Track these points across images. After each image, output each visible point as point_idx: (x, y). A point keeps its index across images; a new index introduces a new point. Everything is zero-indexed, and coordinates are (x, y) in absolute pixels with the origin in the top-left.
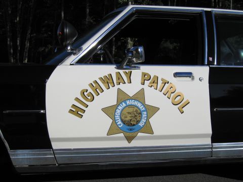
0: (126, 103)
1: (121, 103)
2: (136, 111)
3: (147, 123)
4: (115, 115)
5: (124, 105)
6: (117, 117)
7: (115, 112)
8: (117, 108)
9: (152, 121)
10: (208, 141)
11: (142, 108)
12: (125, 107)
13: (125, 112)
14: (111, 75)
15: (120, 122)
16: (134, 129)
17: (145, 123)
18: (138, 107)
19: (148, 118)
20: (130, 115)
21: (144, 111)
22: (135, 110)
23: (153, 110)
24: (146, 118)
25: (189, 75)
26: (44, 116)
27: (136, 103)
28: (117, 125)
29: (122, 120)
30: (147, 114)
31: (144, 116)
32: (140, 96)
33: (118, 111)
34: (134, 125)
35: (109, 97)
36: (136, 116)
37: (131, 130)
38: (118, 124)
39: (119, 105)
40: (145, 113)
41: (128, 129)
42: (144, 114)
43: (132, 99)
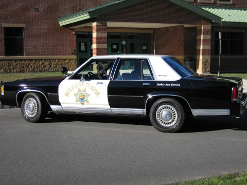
3: (87, 99)
4: (77, 96)
9: (88, 98)
10: (109, 107)
13: (80, 95)
16: (83, 101)
18: (84, 94)
25: (102, 83)
29: (79, 98)
31: (86, 97)
35: (76, 91)
36: (83, 97)
39: (78, 93)
43: (82, 91)
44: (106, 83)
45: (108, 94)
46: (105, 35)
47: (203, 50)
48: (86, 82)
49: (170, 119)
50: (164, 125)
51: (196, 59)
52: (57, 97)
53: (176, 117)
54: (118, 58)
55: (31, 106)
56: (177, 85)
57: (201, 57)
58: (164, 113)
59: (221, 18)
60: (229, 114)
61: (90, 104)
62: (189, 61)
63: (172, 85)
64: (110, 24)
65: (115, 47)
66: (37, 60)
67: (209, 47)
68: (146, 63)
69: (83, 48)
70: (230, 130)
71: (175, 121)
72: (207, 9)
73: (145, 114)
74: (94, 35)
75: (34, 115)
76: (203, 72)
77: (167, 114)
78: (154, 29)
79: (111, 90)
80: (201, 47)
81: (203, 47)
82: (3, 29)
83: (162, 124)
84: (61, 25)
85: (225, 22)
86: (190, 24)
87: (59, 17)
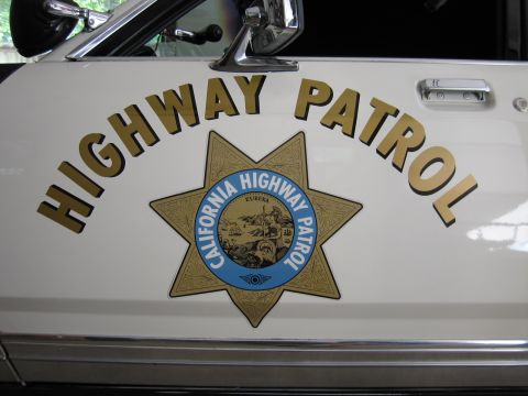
0: (237, 184)
1: (220, 183)
2: (276, 213)
4: (196, 225)
5: (231, 189)
6: (206, 233)
7: (198, 213)
8: (203, 201)
11: (295, 201)
12: (235, 198)
13: (233, 215)
14: (190, 86)
15: (214, 252)
16: (265, 279)
17: (309, 257)
18: (280, 199)
20: (254, 228)
21: (303, 213)
22: (269, 209)
24: (310, 240)
27: (274, 184)
28: (206, 263)
29: (222, 245)
30: (315, 226)
31: (302, 230)
32: (290, 160)
33: (209, 213)
34: (267, 263)
36: (273, 230)
37: (255, 280)
38: (208, 256)
39: (212, 188)
40: (309, 220)
41: (245, 278)
42: (306, 226)
43: (260, 170)
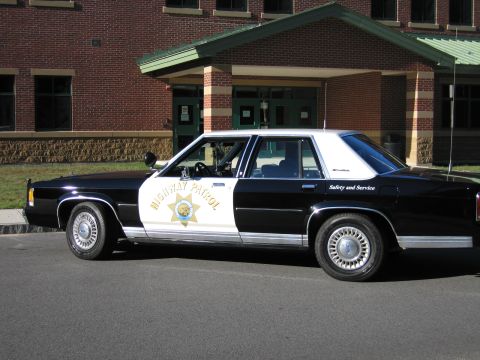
0: (181, 202)
2: (187, 207)
3: (193, 215)
4: (175, 209)
6: (176, 211)
7: (175, 207)
8: (176, 205)
9: (196, 214)
10: (236, 230)
12: (181, 204)
15: (177, 214)
16: (186, 218)
19: (194, 211)
21: (191, 207)
23: (196, 207)
24: (192, 212)
25: (223, 184)
26: (137, 208)
27: (187, 202)
28: (176, 216)
29: (179, 213)
32: (189, 198)
33: (177, 207)
34: (186, 216)
35: (172, 199)
36: (186, 210)
37: (184, 219)
39: (177, 203)
40: (192, 209)
41: (182, 218)
43: (184, 200)
44: (231, 183)
45: (235, 205)
46: (228, 90)
47: (418, 119)
48: (191, 183)
49: (356, 255)
50: (344, 266)
51: (405, 138)
52: (136, 210)
53: (368, 251)
54: (254, 137)
55: (86, 229)
56: (369, 188)
57: (415, 134)
58: (344, 242)
59: (454, 58)
60: (471, 245)
61: (199, 225)
62: (392, 141)
63: (359, 188)
64: (238, 70)
65: (247, 114)
66: (96, 139)
67: (430, 115)
68: (309, 146)
69: (185, 116)
70: (473, 277)
71: (365, 259)
72: (427, 41)
73: (307, 245)
74: (208, 90)
75: (91, 246)
76: (419, 163)
77: (349, 245)
78: (323, 80)
79: (241, 198)
80: (416, 115)
81: (418, 115)
82: (32, 80)
83: (340, 265)
84: (143, 71)
85: (461, 65)
86: (393, 69)
87: (140, 56)
